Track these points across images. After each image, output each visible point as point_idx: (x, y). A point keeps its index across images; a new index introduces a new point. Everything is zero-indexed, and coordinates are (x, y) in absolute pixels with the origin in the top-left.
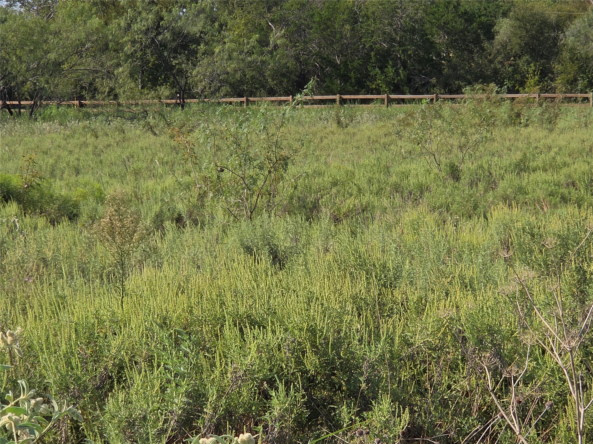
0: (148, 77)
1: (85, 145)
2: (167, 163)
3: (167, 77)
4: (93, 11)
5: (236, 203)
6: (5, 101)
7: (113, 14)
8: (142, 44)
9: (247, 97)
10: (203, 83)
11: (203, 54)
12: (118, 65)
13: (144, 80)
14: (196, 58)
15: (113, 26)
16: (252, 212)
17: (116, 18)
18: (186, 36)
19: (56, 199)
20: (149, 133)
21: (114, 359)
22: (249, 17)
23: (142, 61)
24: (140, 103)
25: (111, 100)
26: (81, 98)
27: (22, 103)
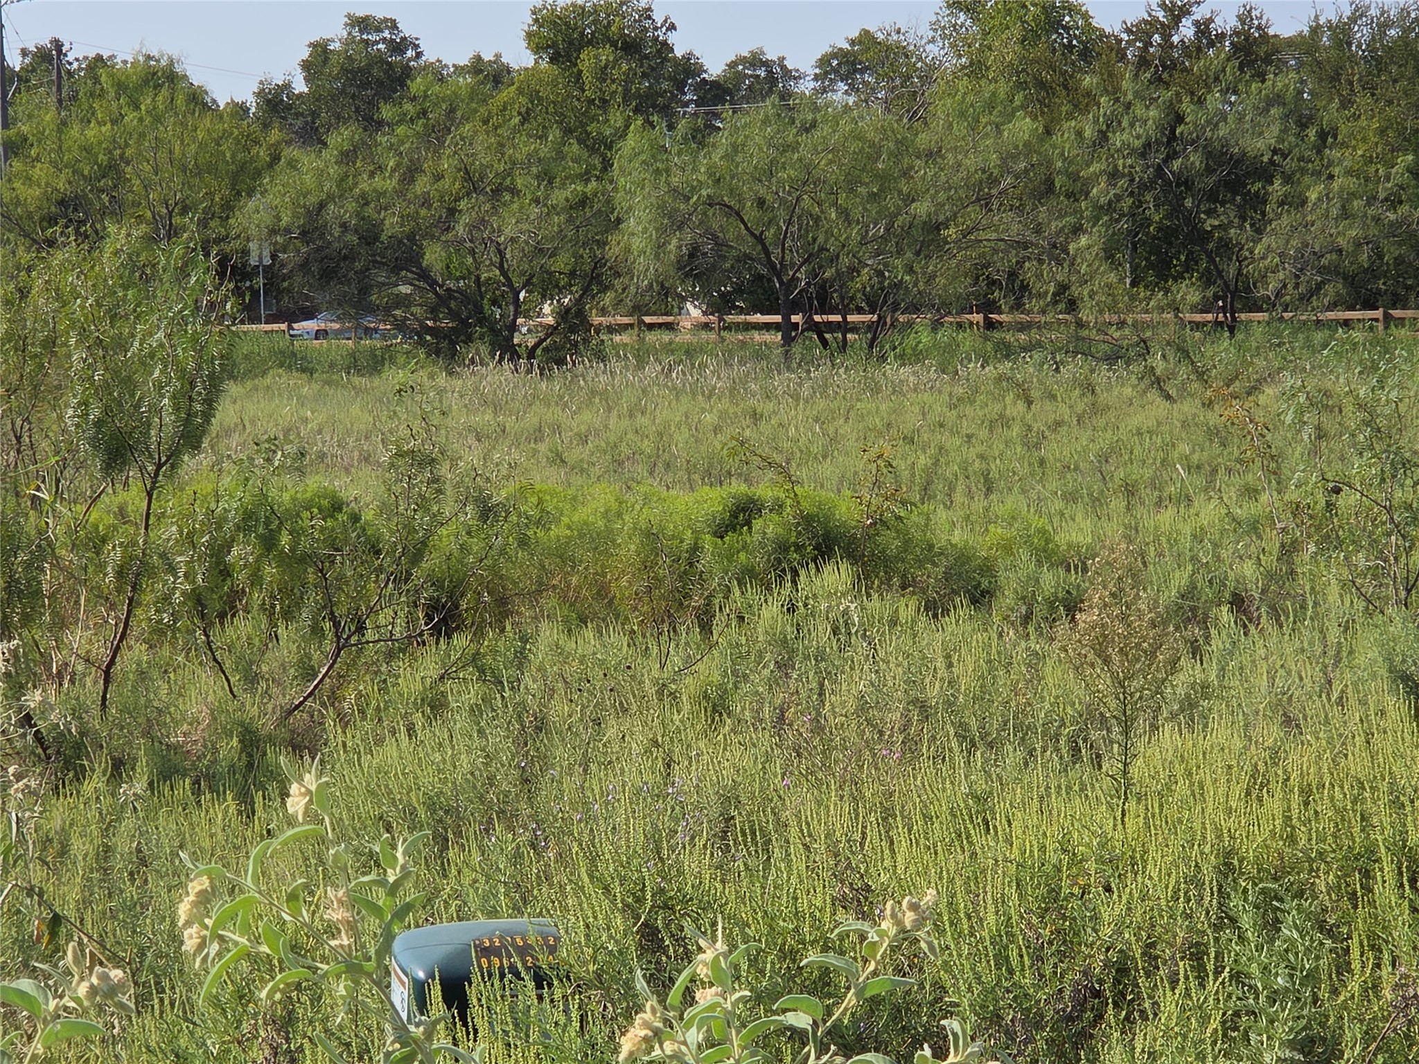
0: (1146, 259)
1: (1004, 421)
2: (1198, 467)
3: (1193, 259)
4: (1017, 103)
5: (1370, 568)
6: (811, 315)
7: (1064, 109)
8: (1132, 180)
9: (1386, 307)
10: (1281, 275)
11: (1281, 204)
12: (1077, 230)
13: (1138, 265)
14: (1263, 214)
15: (1065, 137)
16: (1409, 591)
17: (1070, 116)
18: (1238, 161)
19: (942, 554)
20: (1153, 395)
21: (1108, 950)
22: (1391, 112)
23: (1134, 222)
24: (1130, 321)
25: (1061, 313)
26: (988, 306)
27: (850, 318)
